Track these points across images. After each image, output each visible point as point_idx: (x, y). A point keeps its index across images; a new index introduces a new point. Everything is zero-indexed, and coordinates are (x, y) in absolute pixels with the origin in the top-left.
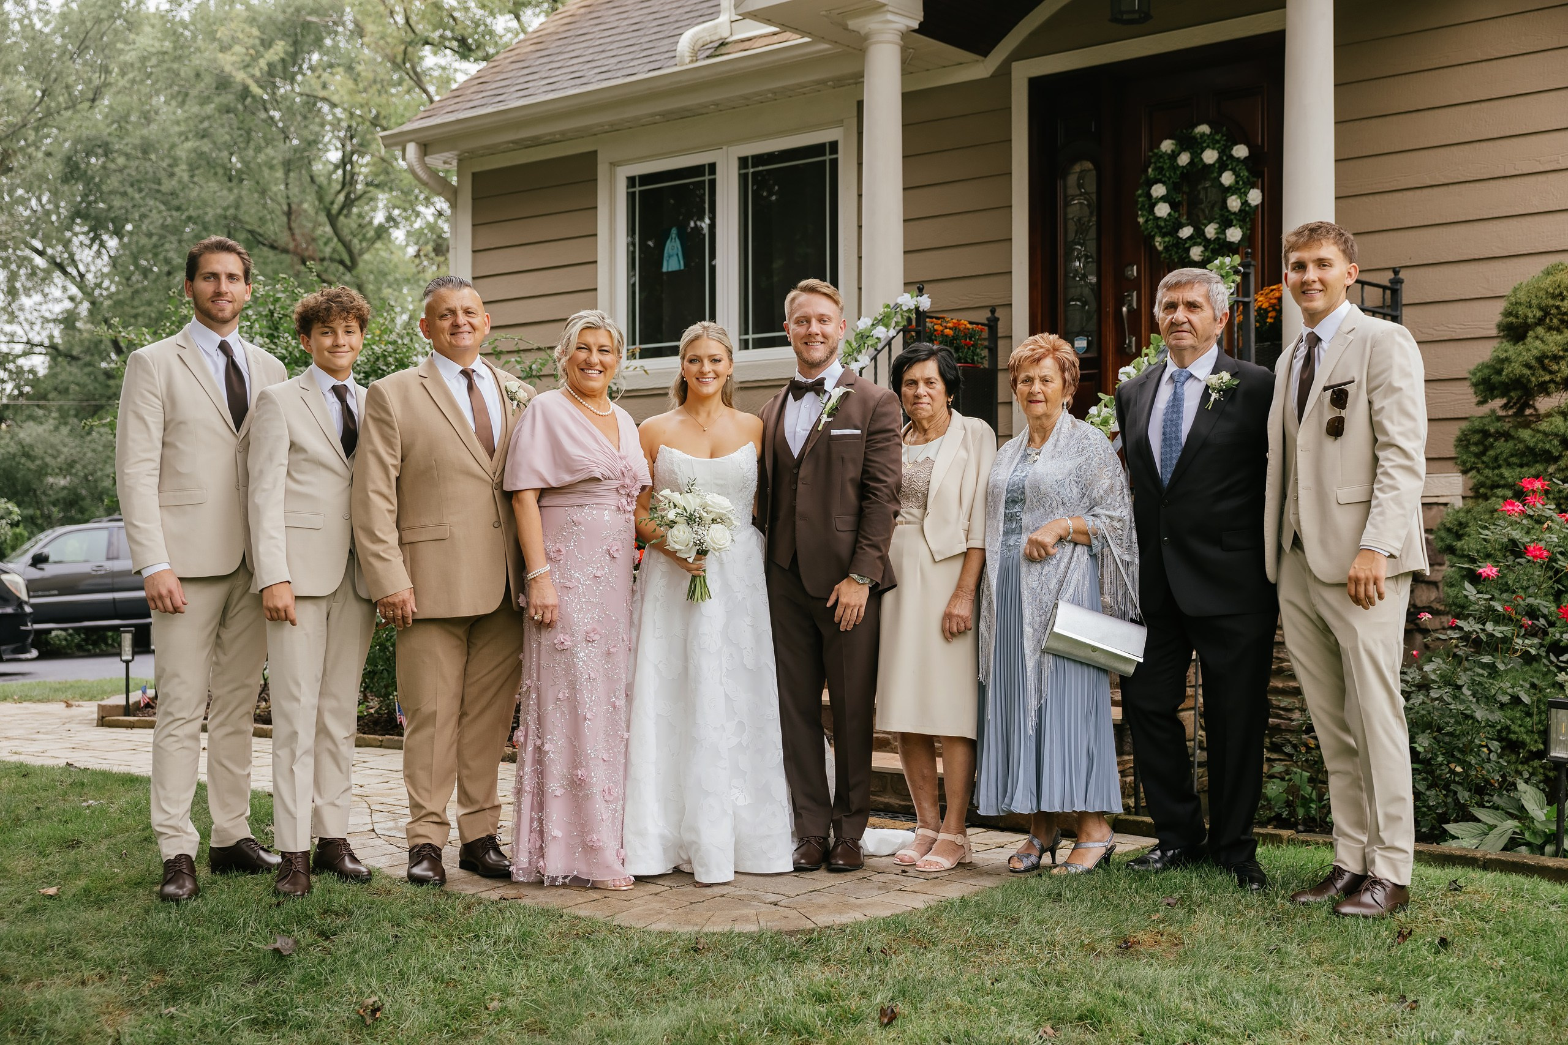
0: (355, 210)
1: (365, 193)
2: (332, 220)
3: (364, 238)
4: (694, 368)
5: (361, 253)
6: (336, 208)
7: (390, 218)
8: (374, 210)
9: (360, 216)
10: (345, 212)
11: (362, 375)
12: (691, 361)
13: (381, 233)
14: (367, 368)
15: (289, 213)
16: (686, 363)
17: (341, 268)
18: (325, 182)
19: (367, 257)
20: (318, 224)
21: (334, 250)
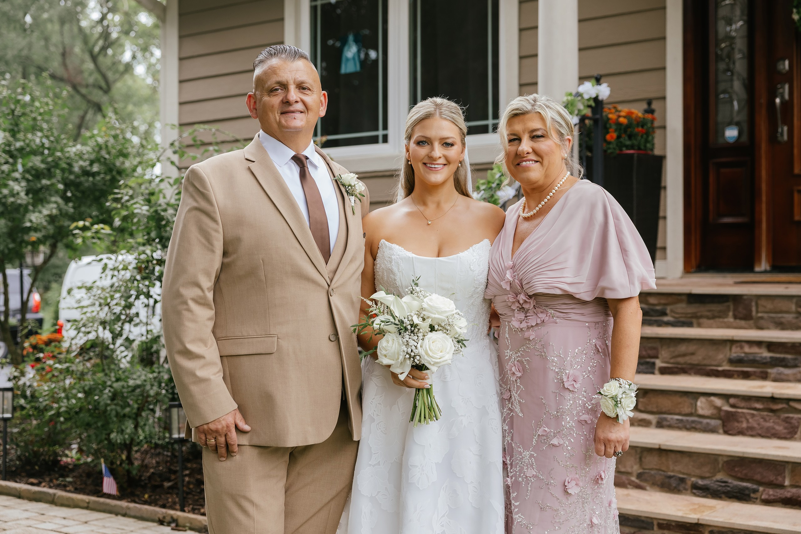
0: (110, 52)
1: (118, 39)
2: (94, 58)
3: (117, 71)
4: (423, 151)
5: (115, 81)
6: (97, 49)
7: (134, 57)
8: (123, 52)
9: (114, 55)
10: (103, 52)
11: (87, 163)
12: (419, 143)
13: (128, 68)
14: (93, 157)
15: (64, 54)
16: (412, 145)
17: (100, 93)
18: (88, 31)
19: (119, 85)
20: (83, 61)
21: (96, 80)
